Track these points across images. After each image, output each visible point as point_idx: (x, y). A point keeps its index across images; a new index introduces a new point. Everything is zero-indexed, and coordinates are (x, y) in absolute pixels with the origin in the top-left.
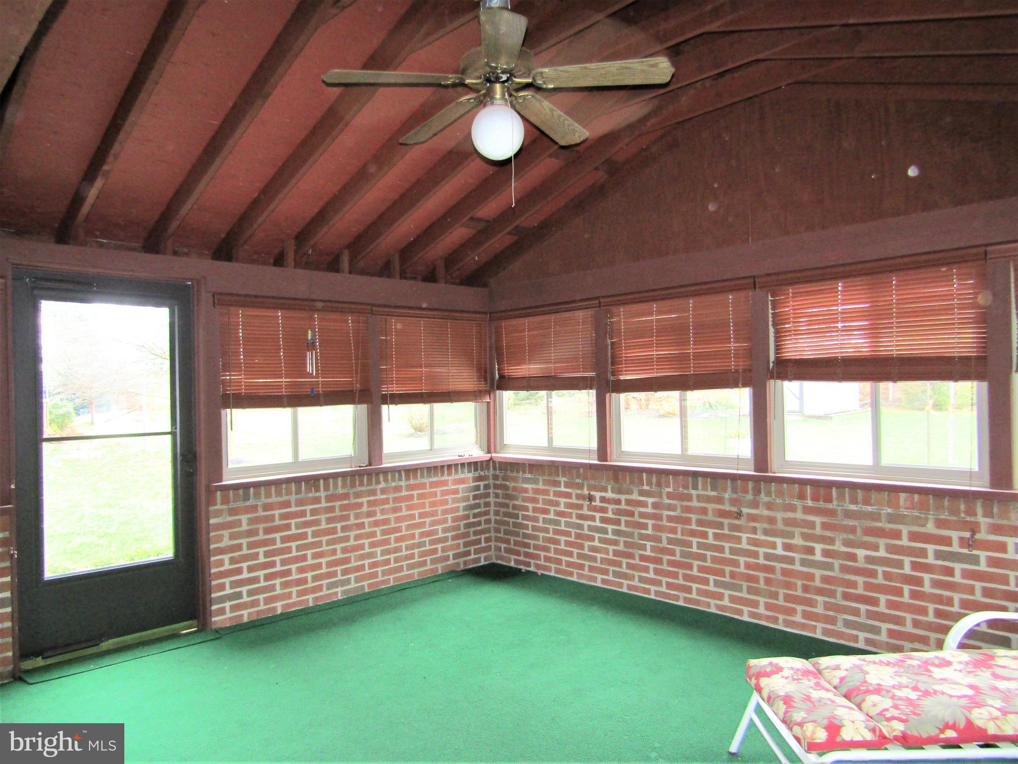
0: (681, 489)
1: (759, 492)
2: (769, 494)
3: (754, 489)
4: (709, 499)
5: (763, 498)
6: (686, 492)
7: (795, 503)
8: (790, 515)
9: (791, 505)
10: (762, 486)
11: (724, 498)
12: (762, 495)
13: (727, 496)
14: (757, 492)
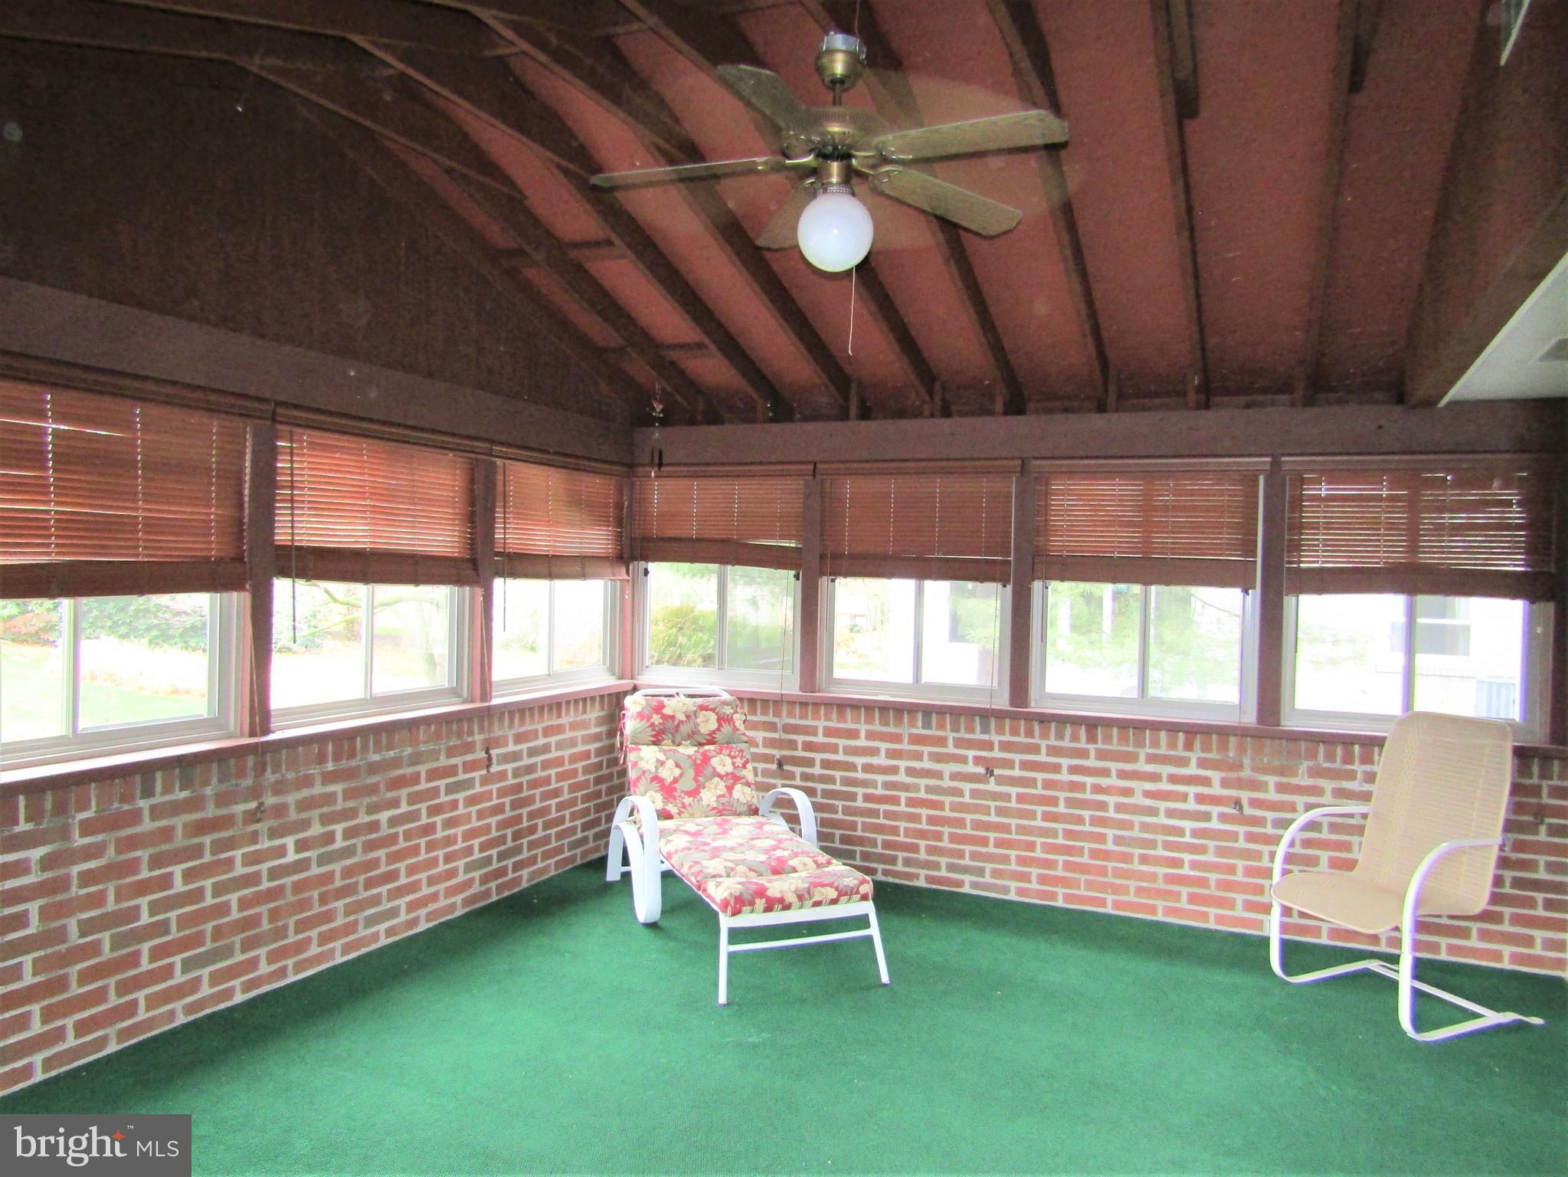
0: (116, 805)
1: (264, 770)
2: (276, 769)
3: (255, 768)
4: (177, 808)
5: (270, 777)
6: (126, 807)
7: (312, 771)
8: (305, 793)
9: (307, 776)
10: (268, 758)
11: (204, 796)
12: (268, 774)
13: (209, 791)
14: (260, 769)
